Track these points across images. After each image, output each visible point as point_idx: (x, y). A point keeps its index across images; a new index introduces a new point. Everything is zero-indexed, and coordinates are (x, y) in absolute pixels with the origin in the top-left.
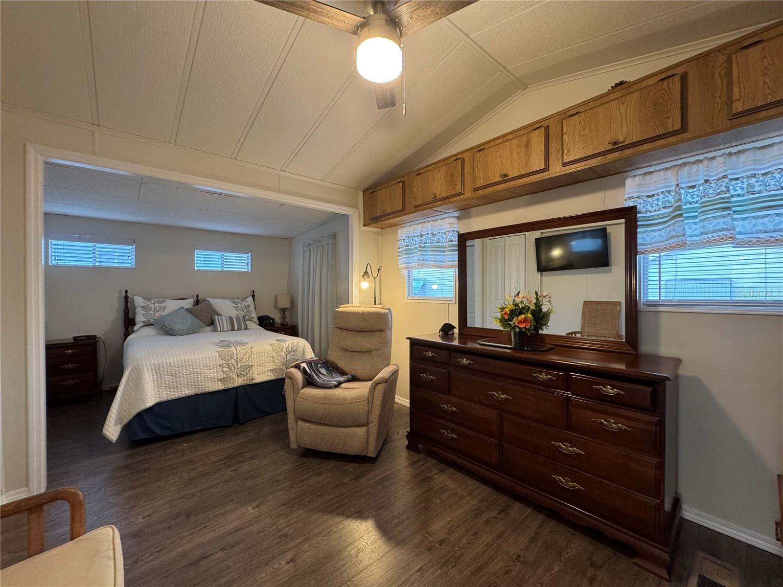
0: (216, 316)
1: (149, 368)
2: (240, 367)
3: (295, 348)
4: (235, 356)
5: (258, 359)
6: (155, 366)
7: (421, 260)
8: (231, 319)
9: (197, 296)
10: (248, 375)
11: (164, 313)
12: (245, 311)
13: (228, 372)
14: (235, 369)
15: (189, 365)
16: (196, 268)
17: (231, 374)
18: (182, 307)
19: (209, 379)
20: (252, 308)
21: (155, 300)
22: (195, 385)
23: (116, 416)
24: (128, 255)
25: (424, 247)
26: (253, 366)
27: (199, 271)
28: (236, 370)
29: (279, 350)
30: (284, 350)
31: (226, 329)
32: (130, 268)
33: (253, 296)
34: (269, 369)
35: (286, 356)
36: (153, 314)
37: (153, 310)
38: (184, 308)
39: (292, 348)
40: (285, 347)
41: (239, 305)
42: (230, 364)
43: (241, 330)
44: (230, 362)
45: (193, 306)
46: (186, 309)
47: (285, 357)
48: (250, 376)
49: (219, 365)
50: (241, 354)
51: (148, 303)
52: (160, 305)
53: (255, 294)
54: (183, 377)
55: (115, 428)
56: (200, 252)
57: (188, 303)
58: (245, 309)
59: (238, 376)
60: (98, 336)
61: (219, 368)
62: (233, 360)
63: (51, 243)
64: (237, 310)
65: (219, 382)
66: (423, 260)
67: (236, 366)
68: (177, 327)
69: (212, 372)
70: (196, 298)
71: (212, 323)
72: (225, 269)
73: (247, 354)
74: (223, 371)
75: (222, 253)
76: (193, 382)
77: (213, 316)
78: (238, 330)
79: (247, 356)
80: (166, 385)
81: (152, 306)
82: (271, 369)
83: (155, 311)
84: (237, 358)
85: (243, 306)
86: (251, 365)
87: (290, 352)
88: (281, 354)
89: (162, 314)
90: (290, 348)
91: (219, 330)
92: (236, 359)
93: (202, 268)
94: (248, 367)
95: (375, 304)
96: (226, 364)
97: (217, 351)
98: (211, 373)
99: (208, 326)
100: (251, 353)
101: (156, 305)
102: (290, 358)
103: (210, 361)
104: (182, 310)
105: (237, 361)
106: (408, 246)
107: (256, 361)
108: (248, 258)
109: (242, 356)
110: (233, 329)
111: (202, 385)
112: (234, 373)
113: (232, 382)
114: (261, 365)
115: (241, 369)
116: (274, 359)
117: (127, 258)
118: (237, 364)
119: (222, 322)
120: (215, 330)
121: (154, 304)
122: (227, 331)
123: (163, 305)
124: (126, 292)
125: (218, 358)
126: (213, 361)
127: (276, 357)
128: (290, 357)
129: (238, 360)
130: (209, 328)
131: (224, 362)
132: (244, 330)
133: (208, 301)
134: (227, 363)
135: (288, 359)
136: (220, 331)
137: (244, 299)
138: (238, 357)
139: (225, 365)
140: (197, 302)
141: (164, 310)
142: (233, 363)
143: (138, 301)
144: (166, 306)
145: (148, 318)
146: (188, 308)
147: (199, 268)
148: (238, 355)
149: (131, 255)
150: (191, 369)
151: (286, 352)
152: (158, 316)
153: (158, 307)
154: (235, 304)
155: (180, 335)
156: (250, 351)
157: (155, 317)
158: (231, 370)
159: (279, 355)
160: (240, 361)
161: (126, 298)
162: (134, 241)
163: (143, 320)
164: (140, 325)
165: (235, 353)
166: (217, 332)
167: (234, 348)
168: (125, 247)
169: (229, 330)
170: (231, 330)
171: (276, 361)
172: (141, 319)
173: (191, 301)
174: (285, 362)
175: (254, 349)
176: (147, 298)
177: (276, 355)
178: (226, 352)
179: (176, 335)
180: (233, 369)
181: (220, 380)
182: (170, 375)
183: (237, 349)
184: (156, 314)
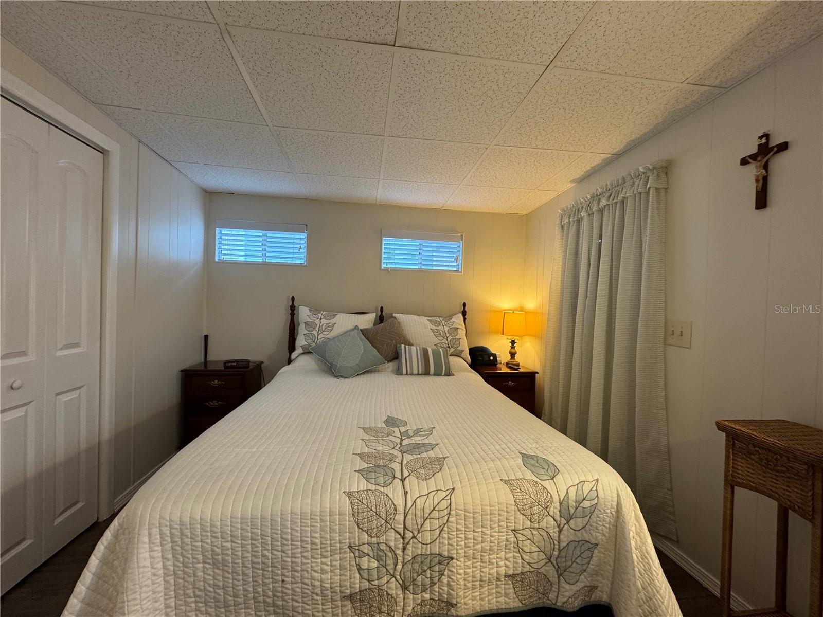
0: (403, 346)
1: (156, 532)
2: (414, 558)
3: (586, 504)
4: (400, 518)
5: (471, 535)
6: (171, 527)
8: (425, 353)
9: (382, 309)
10: (436, 588)
11: (332, 334)
12: (450, 338)
13: (375, 573)
14: (396, 565)
16: (383, 266)
17: (385, 579)
18: (357, 328)
19: (318, 591)
20: (462, 333)
21: (324, 313)
22: (274, 605)
24: (299, 246)
26: (452, 559)
27: (387, 270)
28: (399, 567)
29: (536, 509)
30: (554, 509)
31: (415, 372)
32: (301, 265)
33: (464, 313)
34: (502, 571)
35: (560, 531)
36: (316, 335)
37: (317, 329)
39: (579, 503)
40: (556, 498)
41: (440, 328)
42: (383, 547)
43: (441, 375)
44: (383, 539)
45: (374, 325)
46: (361, 330)
47: (555, 535)
48: (442, 591)
49: (350, 547)
50: (419, 513)
51: (313, 318)
52: (328, 322)
53: (466, 309)
54: (244, 574)
56: (390, 240)
57: (367, 321)
58: (450, 334)
59: (405, 588)
61: (349, 555)
62: (392, 533)
63: (220, 233)
64: (436, 337)
65: (348, 603)
67: (399, 552)
68: (341, 363)
69: (328, 568)
70: (380, 313)
71: (395, 357)
72: (423, 267)
73: (436, 514)
74: (360, 569)
75: (420, 241)
76: (270, 594)
77: (398, 345)
78: (435, 375)
79: (436, 524)
80: (198, 593)
81: (318, 322)
82: (511, 572)
83: (320, 331)
84: (405, 527)
85: (446, 329)
86: (446, 554)
88: (543, 524)
89: (328, 336)
90: (573, 504)
91: (404, 372)
92: (401, 531)
93: (391, 266)
94: (436, 560)
96: (370, 544)
97: (350, 494)
98: (323, 572)
99: (389, 362)
100: (450, 513)
101: (324, 321)
102: (572, 538)
103: (323, 529)
104: (356, 331)
105: (403, 538)
107: (463, 543)
108: (458, 249)
109: (420, 521)
110: (427, 373)
112: (393, 576)
113: (384, 609)
114: (478, 556)
115: (417, 566)
116: (521, 538)
117: (296, 251)
118: (404, 549)
119: (412, 356)
120: (399, 372)
121: (321, 319)
122: (418, 374)
123: (332, 321)
124: (293, 299)
125: (348, 520)
127: (527, 532)
128: (572, 535)
129: (409, 535)
130: (391, 366)
131: (365, 537)
132: (445, 375)
133: (395, 318)
134: (374, 540)
135: (565, 540)
136: (407, 374)
137: (449, 317)
138: (409, 523)
139: (366, 549)
140: (381, 319)
141: (331, 330)
142: (392, 544)
143: (304, 313)
144: (335, 323)
145: (309, 341)
146: (365, 327)
147: (387, 265)
148: (409, 517)
149: (302, 246)
150: (266, 552)
151: (558, 518)
152: (323, 339)
153: (324, 325)
154: (435, 326)
155: (342, 377)
156: (445, 504)
157: (319, 341)
158: (385, 566)
159: (536, 526)
160: (414, 537)
161: (293, 308)
162: (306, 225)
163: (304, 343)
164: (299, 351)
165: (401, 509)
166: (402, 375)
167: (400, 483)
168: (297, 235)
169: (420, 373)
170: (424, 373)
171: (528, 546)
172: (301, 341)
173: (371, 317)
174: (556, 553)
175: (457, 498)
176: (315, 310)
177: (528, 524)
178: (373, 499)
179: (338, 376)
180: (390, 562)
181: (351, 597)
182: (211, 561)
183: (406, 493)
184: (321, 336)
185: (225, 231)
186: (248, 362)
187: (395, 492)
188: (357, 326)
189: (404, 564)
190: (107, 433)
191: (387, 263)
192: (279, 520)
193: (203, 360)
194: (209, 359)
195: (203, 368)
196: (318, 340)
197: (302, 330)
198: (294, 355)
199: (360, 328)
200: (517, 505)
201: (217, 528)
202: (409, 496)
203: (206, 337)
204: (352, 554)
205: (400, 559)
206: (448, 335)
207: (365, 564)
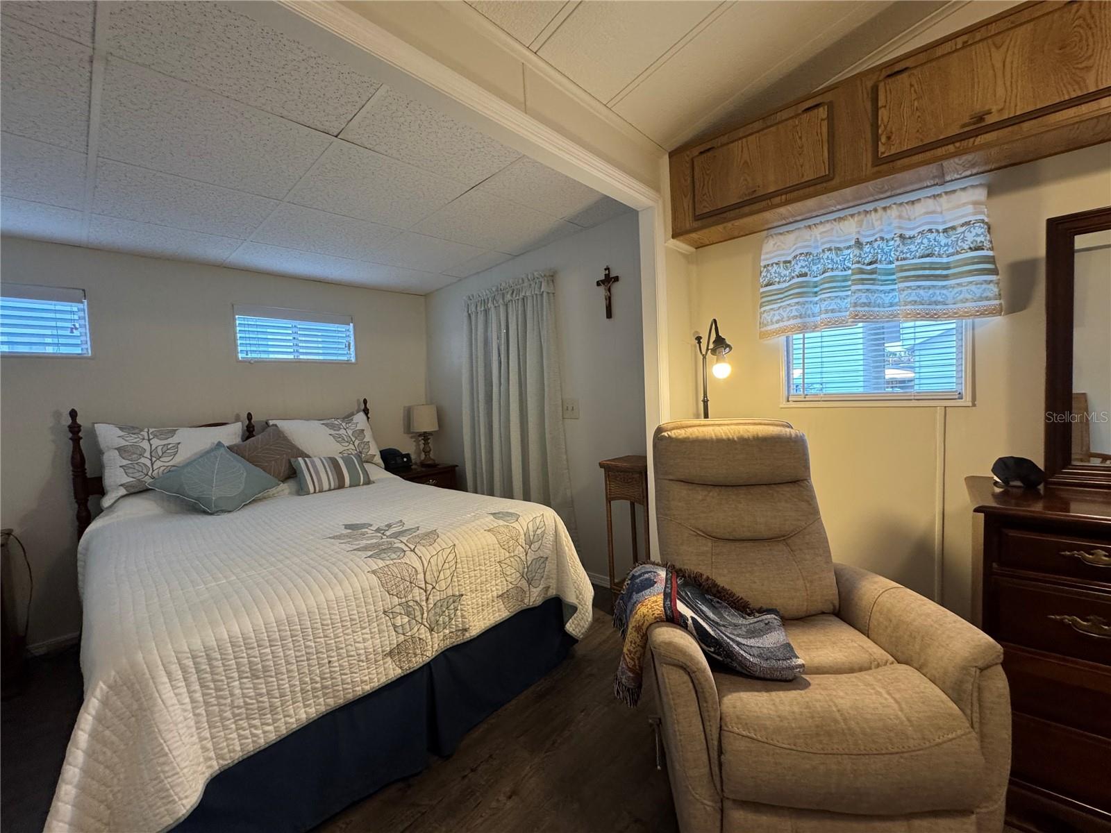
0: (300, 459)
1: (175, 668)
2: (435, 604)
3: (539, 531)
4: (421, 576)
5: (472, 574)
6: (194, 657)
7: (864, 305)
8: (334, 462)
9: (249, 416)
10: (453, 622)
11: (179, 459)
12: (357, 443)
13: (407, 626)
14: (422, 614)
15: (303, 630)
16: (240, 356)
17: (416, 629)
18: (221, 445)
19: (363, 658)
20: (368, 437)
21: (151, 430)
22: (324, 687)
24: (69, 325)
25: (873, 272)
26: (462, 595)
27: (247, 361)
28: (425, 615)
29: (511, 543)
30: (522, 540)
31: (326, 487)
32: (79, 358)
33: (366, 411)
34: (495, 594)
35: (526, 555)
36: (148, 463)
37: (147, 454)
38: (224, 446)
39: (535, 531)
40: (521, 532)
41: (342, 431)
42: (411, 603)
43: (359, 485)
44: (410, 597)
45: (243, 439)
46: (229, 448)
47: (523, 558)
48: (458, 622)
49: (385, 612)
50: (434, 568)
51: (132, 439)
52: (165, 442)
53: (368, 406)
54: (289, 671)
56: (247, 320)
57: (231, 434)
58: (356, 438)
59: (431, 630)
61: (384, 619)
62: (416, 590)
64: (341, 443)
65: (389, 659)
66: (868, 305)
67: (424, 603)
68: (215, 493)
69: (368, 636)
70: (247, 422)
71: (292, 474)
72: (301, 357)
73: (447, 566)
74: (395, 627)
75: (296, 323)
76: (318, 679)
77: (292, 460)
78: (351, 486)
79: (448, 572)
80: (237, 711)
81: (145, 445)
82: (500, 593)
83: (154, 456)
84: (426, 582)
85: (350, 432)
86: (457, 593)
87: (531, 543)
88: (516, 552)
89: (171, 463)
90: (532, 533)
92: (423, 586)
93: (254, 355)
94: (451, 600)
95: (706, 416)
96: (400, 604)
97: (374, 572)
98: (364, 640)
99: (283, 481)
100: (455, 562)
101: (155, 442)
102: (534, 557)
103: (358, 606)
104: (222, 450)
105: (426, 591)
106: (805, 275)
107: (468, 582)
108: (348, 333)
109: (436, 574)
110: (341, 486)
112: (422, 624)
113: (418, 652)
114: (479, 588)
115: (438, 610)
116: (504, 566)
117: (68, 333)
118: (427, 599)
119: (315, 469)
120: (302, 490)
121: (149, 440)
122: (330, 490)
123: (173, 440)
124: (73, 414)
125: (379, 591)
127: (508, 561)
128: (533, 555)
129: (429, 587)
130: (285, 488)
131: (396, 601)
132: (364, 484)
133: (275, 426)
134: (404, 600)
135: (530, 560)
136: (315, 492)
137: (348, 418)
138: (428, 578)
139: (398, 609)
140: (249, 431)
141: (175, 454)
142: (418, 599)
143: (109, 434)
144: (179, 443)
145: (137, 475)
147: (247, 355)
148: (428, 573)
149: (78, 325)
150: (308, 643)
151: (524, 545)
152: (162, 468)
153: (161, 447)
154: (335, 430)
155: (224, 511)
156: (452, 556)
157: (156, 472)
158: (414, 619)
159: (512, 554)
160: (434, 588)
161: (76, 428)
162: (84, 290)
163: (123, 479)
164: (116, 492)
165: (420, 569)
166: (308, 493)
167: (412, 553)
169: (332, 487)
170: (337, 487)
171: (509, 571)
172: (116, 478)
173: (236, 428)
174: (526, 570)
175: (459, 549)
176: (131, 427)
177: (508, 554)
178: (396, 570)
179: (217, 512)
180: (418, 613)
181: (391, 654)
182: (249, 675)
183: (420, 558)
184: (158, 464)
187: (411, 559)
188: (219, 443)
189: (428, 612)
191: (247, 352)
192: (317, 610)
196: (153, 471)
197: (113, 461)
198: (106, 502)
199: (225, 445)
200: (499, 543)
201: (251, 639)
202: (423, 558)
204: (387, 618)
205: (425, 608)
206: (354, 439)
207: (398, 621)
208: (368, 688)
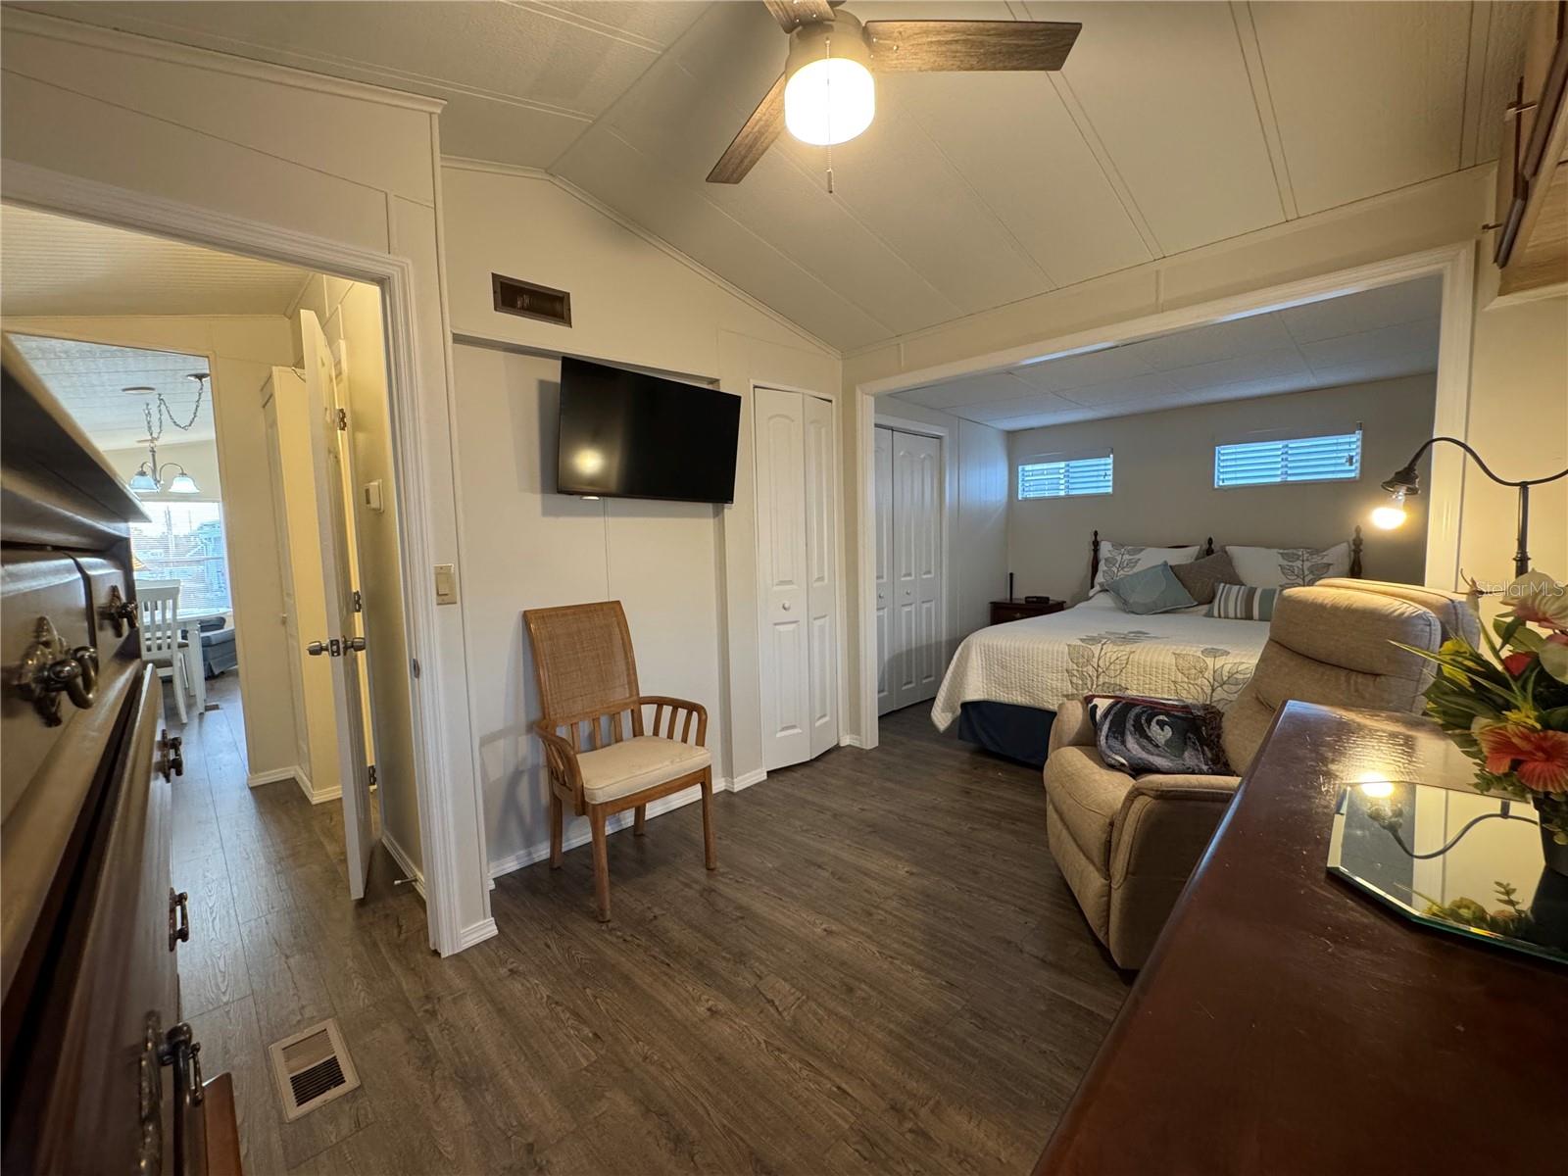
0: (1223, 585)
2: (1103, 684)
4: (1095, 660)
5: (1142, 678)
9: (1210, 541)
11: (1134, 571)
12: (1308, 578)
13: (1080, 686)
14: (1092, 685)
15: (1023, 657)
16: (1217, 484)
17: (1086, 692)
18: (1165, 564)
19: (1050, 688)
21: (1128, 548)
23: (945, 700)
24: (1103, 473)
26: (1127, 689)
27: (1222, 488)
28: (1095, 686)
29: (1193, 671)
30: (1209, 674)
31: (1231, 614)
32: (1106, 496)
33: (1357, 542)
35: (1213, 690)
36: (1116, 572)
37: (1118, 565)
39: (1231, 674)
40: (1211, 668)
41: (1299, 563)
42: (1085, 674)
43: (1263, 620)
44: (1085, 669)
45: (1196, 559)
46: (1171, 567)
47: (1209, 691)
49: (1067, 670)
50: (1107, 659)
51: (1114, 554)
52: (1132, 557)
55: (943, 714)
56: (1229, 448)
57: (1183, 556)
58: (1311, 572)
60: (1051, 598)
61: (1066, 674)
62: (1091, 668)
63: (1023, 470)
64: (1283, 573)
67: (1095, 678)
70: (1207, 546)
71: (1209, 599)
72: (1290, 479)
73: (1118, 662)
74: (1072, 682)
75: (1285, 442)
77: (1217, 584)
78: (1260, 620)
81: (1119, 558)
83: (1121, 567)
84: (1098, 665)
85: (1307, 564)
86: (1123, 685)
87: (1224, 683)
88: (1199, 682)
89: (1128, 573)
91: (1216, 613)
92: (1096, 667)
96: (1078, 671)
97: (1069, 645)
98: (1052, 680)
99: (1203, 604)
100: (1127, 663)
101: (1126, 557)
103: (1052, 659)
105: (1097, 671)
107: (1135, 682)
108: (1354, 444)
109: (1108, 664)
111: (1037, 695)
114: (1146, 692)
115: (1105, 688)
117: (1102, 478)
118: (1097, 678)
119: (1230, 597)
121: (1122, 555)
122: (1236, 618)
123: (1137, 557)
124: (1096, 533)
125: (1066, 657)
126: (1057, 660)
127: (1186, 686)
128: (1225, 696)
129: (1100, 670)
131: (1075, 667)
133: (1229, 551)
134: (1081, 669)
135: (1216, 696)
136: (1220, 617)
138: (1101, 664)
139: (1075, 673)
140: (1209, 552)
141: (1134, 567)
142: (1090, 673)
143: (1105, 548)
144: (1140, 559)
145: (1109, 578)
146: (1177, 563)
147: (1223, 482)
148: (1101, 660)
149: (1109, 473)
151: (1212, 681)
152: (1122, 576)
153: (1126, 561)
154: (1290, 561)
155: (1133, 612)
156: (1126, 657)
157: (1117, 578)
158: (1086, 685)
159: (1193, 682)
160: (1103, 672)
161: (1096, 544)
162: (1113, 448)
163: (1103, 580)
164: (1097, 588)
165: (1097, 655)
168: (1103, 461)
169: (1239, 615)
170: (1244, 616)
171: (1185, 694)
172: (1100, 578)
173: (1194, 551)
176: (1118, 545)
177: (1186, 680)
178: (1082, 649)
179: (1129, 612)
180: (1089, 683)
184: (1122, 572)
185: (1028, 468)
186: (1048, 599)
187: (1096, 649)
188: (1165, 562)
189: (1097, 686)
190: (944, 638)
191: (1223, 479)
193: (1009, 596)
194: (1014, 597)
195: (1008, 601)
197: (1102, 567)
198: (1091, 593)
199: (1170, 565)
200: (1177, 666)
202: (1103, 650)
203: (1011, 575)
204: (1068, 675)
205: (1095, 683)
207: (1074, 680)
208: (1051, 707)
